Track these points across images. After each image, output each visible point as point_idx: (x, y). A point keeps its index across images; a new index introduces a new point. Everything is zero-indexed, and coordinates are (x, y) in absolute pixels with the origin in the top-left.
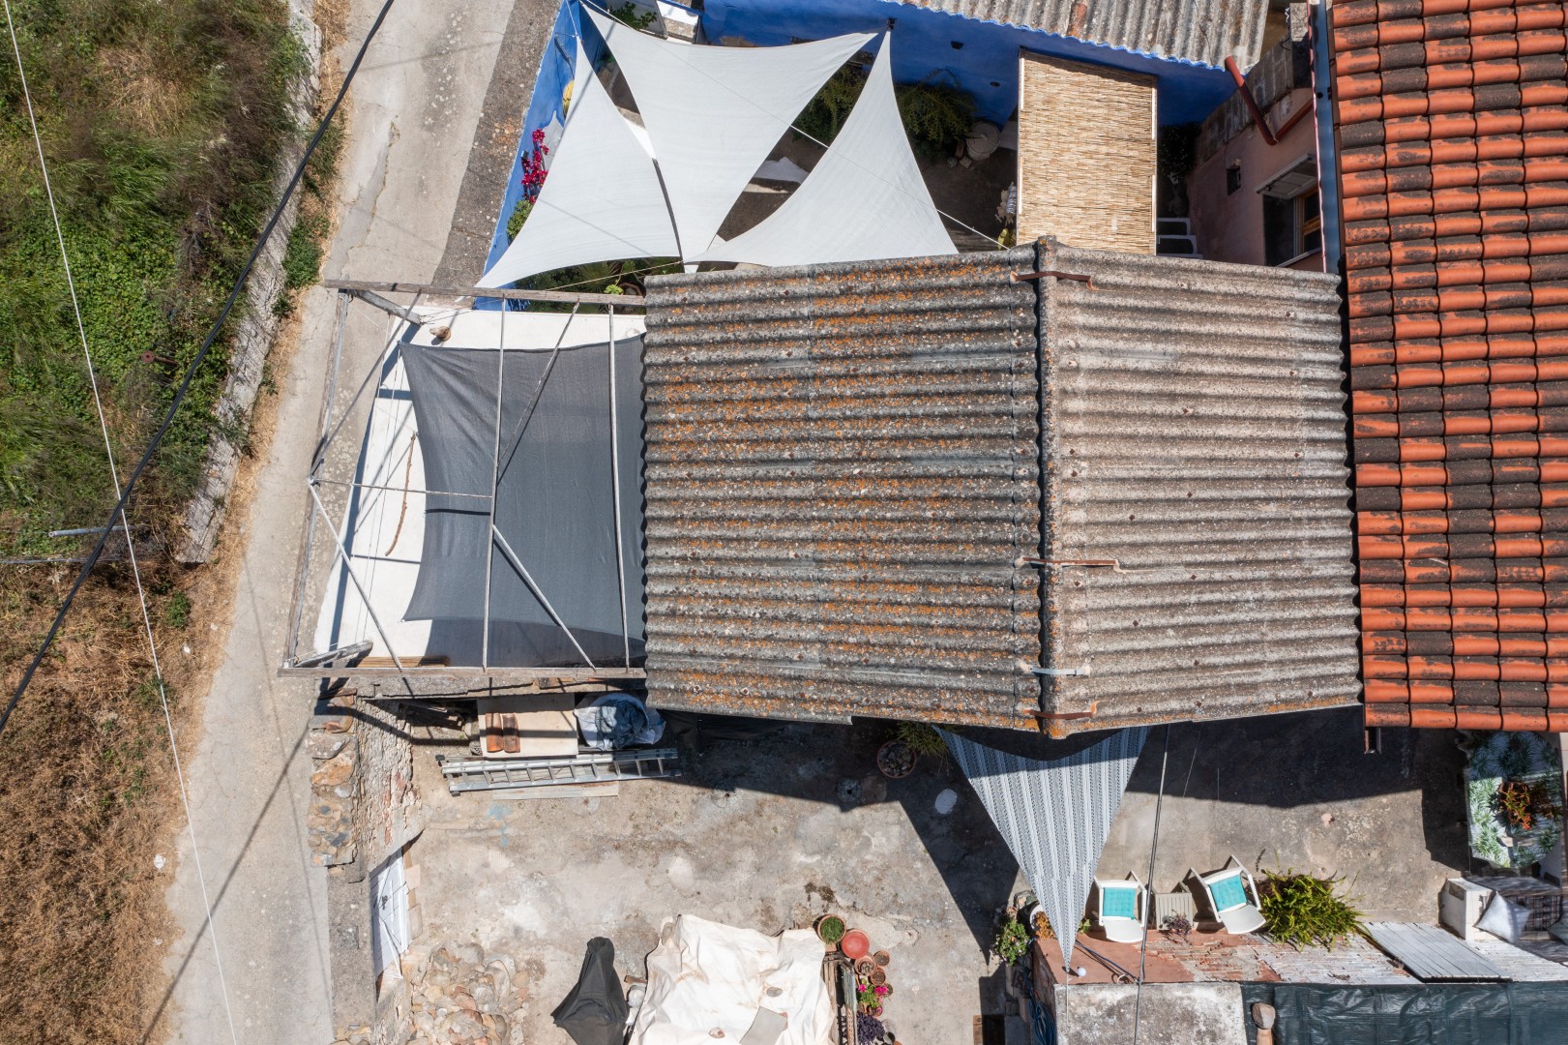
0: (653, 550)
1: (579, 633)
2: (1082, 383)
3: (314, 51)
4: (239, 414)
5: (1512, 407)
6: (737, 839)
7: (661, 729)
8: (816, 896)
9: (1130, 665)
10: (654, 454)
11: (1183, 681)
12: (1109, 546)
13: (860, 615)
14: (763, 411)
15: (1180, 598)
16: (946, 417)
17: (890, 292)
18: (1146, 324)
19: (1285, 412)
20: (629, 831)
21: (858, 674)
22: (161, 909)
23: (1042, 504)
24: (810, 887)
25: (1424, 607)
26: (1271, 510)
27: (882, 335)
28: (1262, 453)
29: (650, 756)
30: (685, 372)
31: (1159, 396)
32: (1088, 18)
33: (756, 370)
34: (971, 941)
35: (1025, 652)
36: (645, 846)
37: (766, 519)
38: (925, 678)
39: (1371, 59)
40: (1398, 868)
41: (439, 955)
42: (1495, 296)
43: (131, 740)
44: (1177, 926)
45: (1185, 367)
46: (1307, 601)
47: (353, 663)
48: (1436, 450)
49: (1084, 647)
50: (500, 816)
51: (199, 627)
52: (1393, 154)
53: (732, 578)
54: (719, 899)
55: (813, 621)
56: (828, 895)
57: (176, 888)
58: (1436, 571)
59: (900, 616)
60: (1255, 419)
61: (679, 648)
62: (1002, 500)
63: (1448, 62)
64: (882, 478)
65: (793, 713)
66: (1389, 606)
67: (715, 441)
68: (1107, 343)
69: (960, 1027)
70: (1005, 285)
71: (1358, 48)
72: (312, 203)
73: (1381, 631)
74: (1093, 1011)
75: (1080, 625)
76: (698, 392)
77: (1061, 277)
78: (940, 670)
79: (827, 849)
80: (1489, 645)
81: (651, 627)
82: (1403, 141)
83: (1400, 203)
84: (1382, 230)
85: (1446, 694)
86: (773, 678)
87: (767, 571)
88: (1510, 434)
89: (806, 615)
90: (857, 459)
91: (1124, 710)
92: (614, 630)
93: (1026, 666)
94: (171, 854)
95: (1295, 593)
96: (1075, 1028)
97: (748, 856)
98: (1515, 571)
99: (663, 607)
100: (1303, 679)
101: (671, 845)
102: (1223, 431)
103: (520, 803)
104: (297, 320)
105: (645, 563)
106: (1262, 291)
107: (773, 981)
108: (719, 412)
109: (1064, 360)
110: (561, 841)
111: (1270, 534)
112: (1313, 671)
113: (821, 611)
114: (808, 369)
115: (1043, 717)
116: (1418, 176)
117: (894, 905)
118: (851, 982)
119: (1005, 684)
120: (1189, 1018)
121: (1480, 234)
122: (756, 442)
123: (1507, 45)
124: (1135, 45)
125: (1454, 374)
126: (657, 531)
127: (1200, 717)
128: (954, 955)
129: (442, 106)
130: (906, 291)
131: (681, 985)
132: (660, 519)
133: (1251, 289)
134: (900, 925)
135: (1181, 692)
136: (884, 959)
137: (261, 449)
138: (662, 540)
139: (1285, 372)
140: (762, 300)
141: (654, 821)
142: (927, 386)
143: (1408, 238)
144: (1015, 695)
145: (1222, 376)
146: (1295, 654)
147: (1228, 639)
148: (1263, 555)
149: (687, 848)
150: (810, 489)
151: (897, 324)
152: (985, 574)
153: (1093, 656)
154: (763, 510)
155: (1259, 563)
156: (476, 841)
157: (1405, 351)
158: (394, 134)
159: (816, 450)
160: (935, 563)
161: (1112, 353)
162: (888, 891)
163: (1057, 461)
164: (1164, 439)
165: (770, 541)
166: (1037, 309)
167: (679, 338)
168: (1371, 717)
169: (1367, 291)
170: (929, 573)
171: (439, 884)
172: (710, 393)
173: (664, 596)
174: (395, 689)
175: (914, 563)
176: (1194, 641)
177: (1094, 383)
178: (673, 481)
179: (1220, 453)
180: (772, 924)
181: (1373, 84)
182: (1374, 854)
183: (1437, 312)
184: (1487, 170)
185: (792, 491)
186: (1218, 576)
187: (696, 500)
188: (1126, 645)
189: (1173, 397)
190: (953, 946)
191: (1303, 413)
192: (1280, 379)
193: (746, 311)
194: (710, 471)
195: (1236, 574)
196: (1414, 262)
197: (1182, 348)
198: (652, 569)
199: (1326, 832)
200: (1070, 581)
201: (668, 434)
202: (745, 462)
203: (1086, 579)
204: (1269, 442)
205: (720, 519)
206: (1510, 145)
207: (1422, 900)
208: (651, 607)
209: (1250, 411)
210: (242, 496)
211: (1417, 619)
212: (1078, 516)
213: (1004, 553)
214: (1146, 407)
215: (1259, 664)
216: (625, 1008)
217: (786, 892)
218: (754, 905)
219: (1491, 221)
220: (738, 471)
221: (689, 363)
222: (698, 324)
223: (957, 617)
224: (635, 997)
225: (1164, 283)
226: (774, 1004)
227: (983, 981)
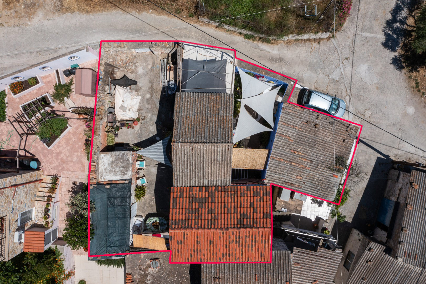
0: (197, 93)
1: (186, 82)
2: (216, 148)
3: (283, 39)
4: (223, 26)
5: (212, 205)
6: (152, 105)
7: (171, 94)
8: (143, 117)
9: (180, 154)
10: (210, 94)
11: (178, 161)
12: (195, 152)
13: (187, 120)
14: (215, 109)
15: (188, 161)
16: (212, 132)
17: (229, 125)
18: (223, 157)
19: (212, 177)
20: (154, 88)
21: (180, 120)
22: (143, 11)
23: (201, 143)
24: (145, 117)
25: (186, 194)
26: (200, 174)
27: (223, 124)
28: (207, 173)
29: (166, 92)
30: (221, 99)
31: (214, 159)
32: (273, 159)
33: (220, 108)
34: (136, 142)
35: (182, 140)
36: (152, 90)
37: (200, 109)
38: (179, 128)
39: (258, 190)
40: (146, 209)
41: (135, 57)
42: (226, 204)
43: (171, 8)
44: (138, 173)
45: (218, 163)
46: (188, 179)
47: (183, 48)
48: (207, 196)
49: (183, 147)
50: (157, 67)
51: (189, 18)
52: (246, 192)
53: (193, 104)
54: (143, 102)
55: (187, 114)
56: (143, 119)
57: (146, 13)
58: (191, 196)
59: (187, 125)
60: (211, 173)
61: (184, 97)
62: (201, 138)
63: (257, 199)
64: (205, 124)
65: (175, 111)
66: (187, 190)
67: (211, 102)
68: (221, 152)
69: (122, 140)
70: (228, 139)
71: (260, 189)
72: (258, 38)
73: (183, 189)
74: (128, 157)
75: (185, 147)
76: (218, 100)
77: (229, 146)
78: (180, 130)
79: (151, 120)
80: (181, 202)
81: (187, 93)
82: (247, 194)
83: (239, 193)
84: (236, 191)
85: (175, 197)
86: (179, 109)
87: (194, 109)
88: (208, 205)
89: (188, 113)
90: (208, 120)
91: (174, 153)
92: (186, 88)
93: (180, 140)
94: (152, 13)
95: (189, 177)
96: (126, 154)
97: (150, 107)
98: (191, 205)
99: (189, 95)
100: (177, 178)
101: (152, 95)
102: (210, 168)
103: (159, 71)
104: (238, 36)
105: (195, 92)
106: (228, 174)
107: (131, 110)
108: (215, 103)
109: (218, 146)
110: (153, 77)
111: (196, 174)
112: (178, 180)
113: (188, 115)
114: (220, 114)
115: (174, 142)
116: (242, 195)
117: (142, 130)
118: (130, 122)
119: (178, 138)
120: (127, 171)
121: (234, 202)
122: (211, 108)
123: (258, 206)
124: (269, 166)
125: (216, 199)
126: (200, 94)
127: (173, 163)
128: (133, 139)
129: (273, 60)
130: (229, 127)
131: (130, 96)
132: (201, 95)
133: (228, 172)
134: (138, 131)
135: (176, 161)
136: (133, 128)
137: (218, 29)
138: (198, 95)
139: (218, 177)
140: (229, 109)
141: (156, 92)
142: (216, 129)
143: (235, 194)
144: (177, 139)
145: (217, 168)
146: (181, 177)
147: (183, 167)
148: (194, 173)
149: (151, 97)
150: (204, 114)
151: (225, 126)
152: (192, 136)
153: (181, 149)
154: (202, 108)
155: (193, 173)
156: (153, 63)
157: (220, 193)
158: (269, 52)
159: (209, 115)
160: (194, 130)
161: (220, 153)
162: (144, 129)
163: (206, 144)
164: (209, 159)
165: (197, 109)
166: (225, 143)
167: (225, 98)
168: (172, 188)
169: (228, 189)
170: (193, 129)
171: (146, 57)
172: (218, 102)
173: (191, 95)
174: (178, 54)
175: (194, 127)
176: (183, 163)
177: (216, 150)
178: (206, 97)
179: (207, 167)
180: (139, 110)
181: (255, 190)
182: (148, 205)
183: (225, 197)
184: (242, 203)
185: (204, 112)
186: (191, 166)
187: (203, 100)
188: (183, 153)
189: (214, 161)
190: (135, 139)
191: (212, 179)
192: (217, 176)
193: (228, 107)
194: (207, 101)
195: (191, 169)
196: (231, 194)
197: (220, 162)
198: (194, 93)
199: (151, 198)
200: (191, 146)
201: (212, 96)
202: (208, 106)
203: (191, 148)
204: (208, 174)
205: (201, 103)
206: (245, 206)
207: (140, 212)
208: (189, 93)
209: (212, 172)
210: (210, 26)
211: (185, 194)
212: (199, 147)
213: (195, 138)
214: (213, 157)
215: (180, 172)
216: (127, 86)
217: (144, 113)
218: (142, 108)
219: (236, 203)
220: (207, 105)
221: (222, 99)
222: (227, 100)
223: (187, 132)
224: (128, 88)
225: (229, 160)
226: (127, 110)
227: (129, 144)
